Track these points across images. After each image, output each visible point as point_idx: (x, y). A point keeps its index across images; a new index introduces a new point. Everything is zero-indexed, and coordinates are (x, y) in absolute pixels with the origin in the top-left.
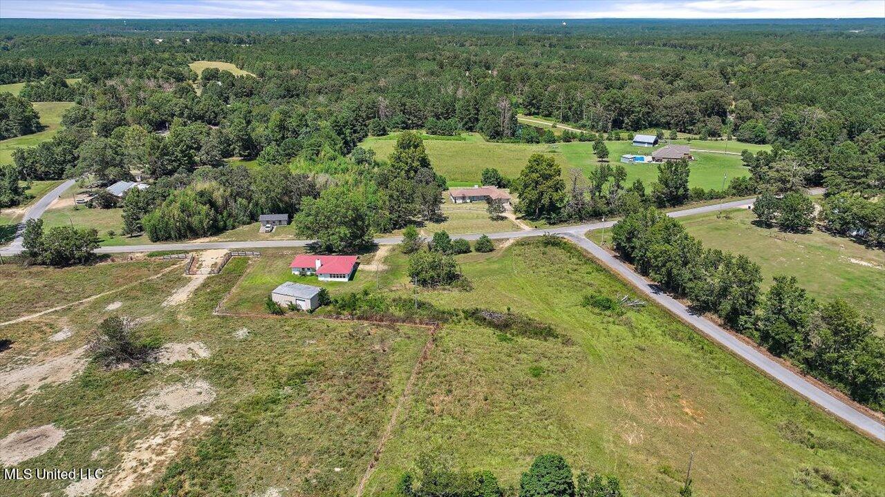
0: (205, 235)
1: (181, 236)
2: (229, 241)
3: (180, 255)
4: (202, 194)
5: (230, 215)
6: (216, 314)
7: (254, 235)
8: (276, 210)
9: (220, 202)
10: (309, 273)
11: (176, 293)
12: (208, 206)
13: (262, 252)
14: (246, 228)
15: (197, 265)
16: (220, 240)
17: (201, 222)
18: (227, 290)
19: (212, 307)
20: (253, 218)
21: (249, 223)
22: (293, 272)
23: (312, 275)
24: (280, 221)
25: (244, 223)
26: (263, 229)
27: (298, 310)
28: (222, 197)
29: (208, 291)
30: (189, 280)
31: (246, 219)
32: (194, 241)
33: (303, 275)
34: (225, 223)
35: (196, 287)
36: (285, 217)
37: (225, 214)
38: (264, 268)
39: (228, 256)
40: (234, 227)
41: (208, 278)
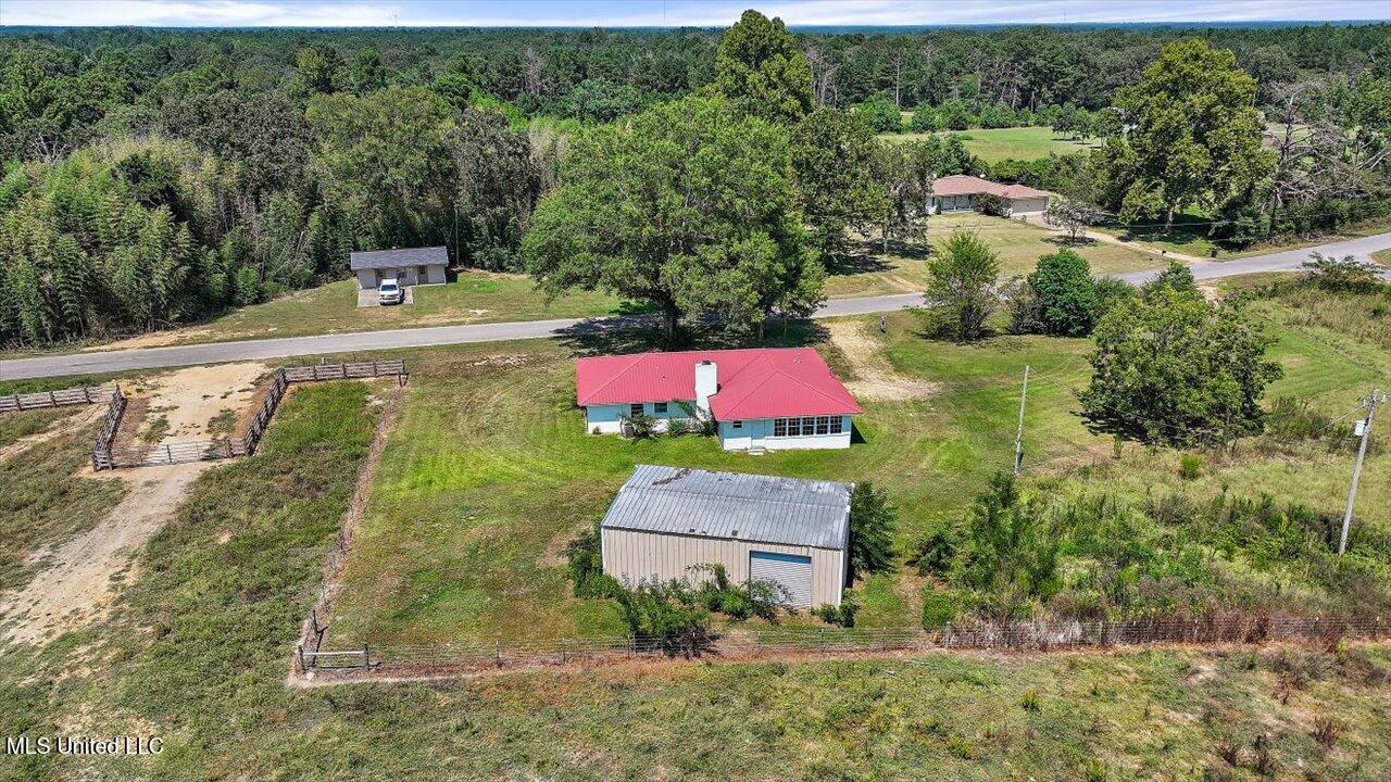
0: (157, 321)
1: (63, 328)
2: (256, 337)
3: (60, 395)
4: (136, 170)
5: (243, 254)
6: (309, 681)
7: (347, 317)
8: (400, 234)
9: (206, 203)
10: (662, 426)
11: (45, 565)
12: (162, 213)
13: (409, 364)
14: (305, 297)
15: (144, 427)
16: (221, 336)
17: (144, 271)
18: (322, 526)
19: (274, 637)
20: (326, 265)
21: (311, 283)
22: (592, 426)
23: (677, 431)
24: (422, 270)
25: (295, 285)
26: (368, 298)
27: (766, 612)
28: (214, 188)
29: (225, 539)
30: (114, 496)
31: (303, 266)
32: (117, 345)
33: (640, 432)
34: (230, 278)
35: (153, 528)
36: (437, 256)
37: (227, 248)
38: (448, 418)
39: (276, 384)
40: (260, 298)
41: (206, 478)
